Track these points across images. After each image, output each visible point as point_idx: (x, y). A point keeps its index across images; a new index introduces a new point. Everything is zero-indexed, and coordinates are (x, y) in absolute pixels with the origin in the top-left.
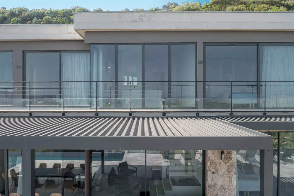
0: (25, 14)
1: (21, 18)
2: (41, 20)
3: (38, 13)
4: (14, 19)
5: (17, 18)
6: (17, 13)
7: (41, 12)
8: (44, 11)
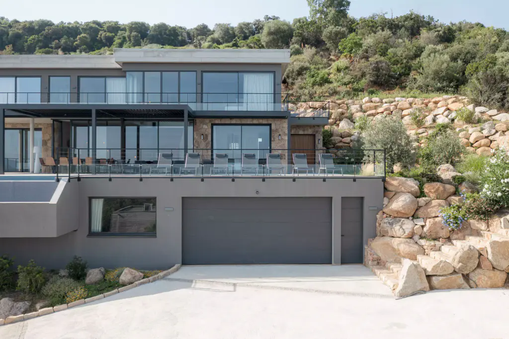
0: (49, 30)
1: (43, 37)
2: (74, 39)
3: (69, 28)
4: (33, 37)
5: (37, 36)
6: (36, 27)
7: (72, 27)
8: (78, 25)
